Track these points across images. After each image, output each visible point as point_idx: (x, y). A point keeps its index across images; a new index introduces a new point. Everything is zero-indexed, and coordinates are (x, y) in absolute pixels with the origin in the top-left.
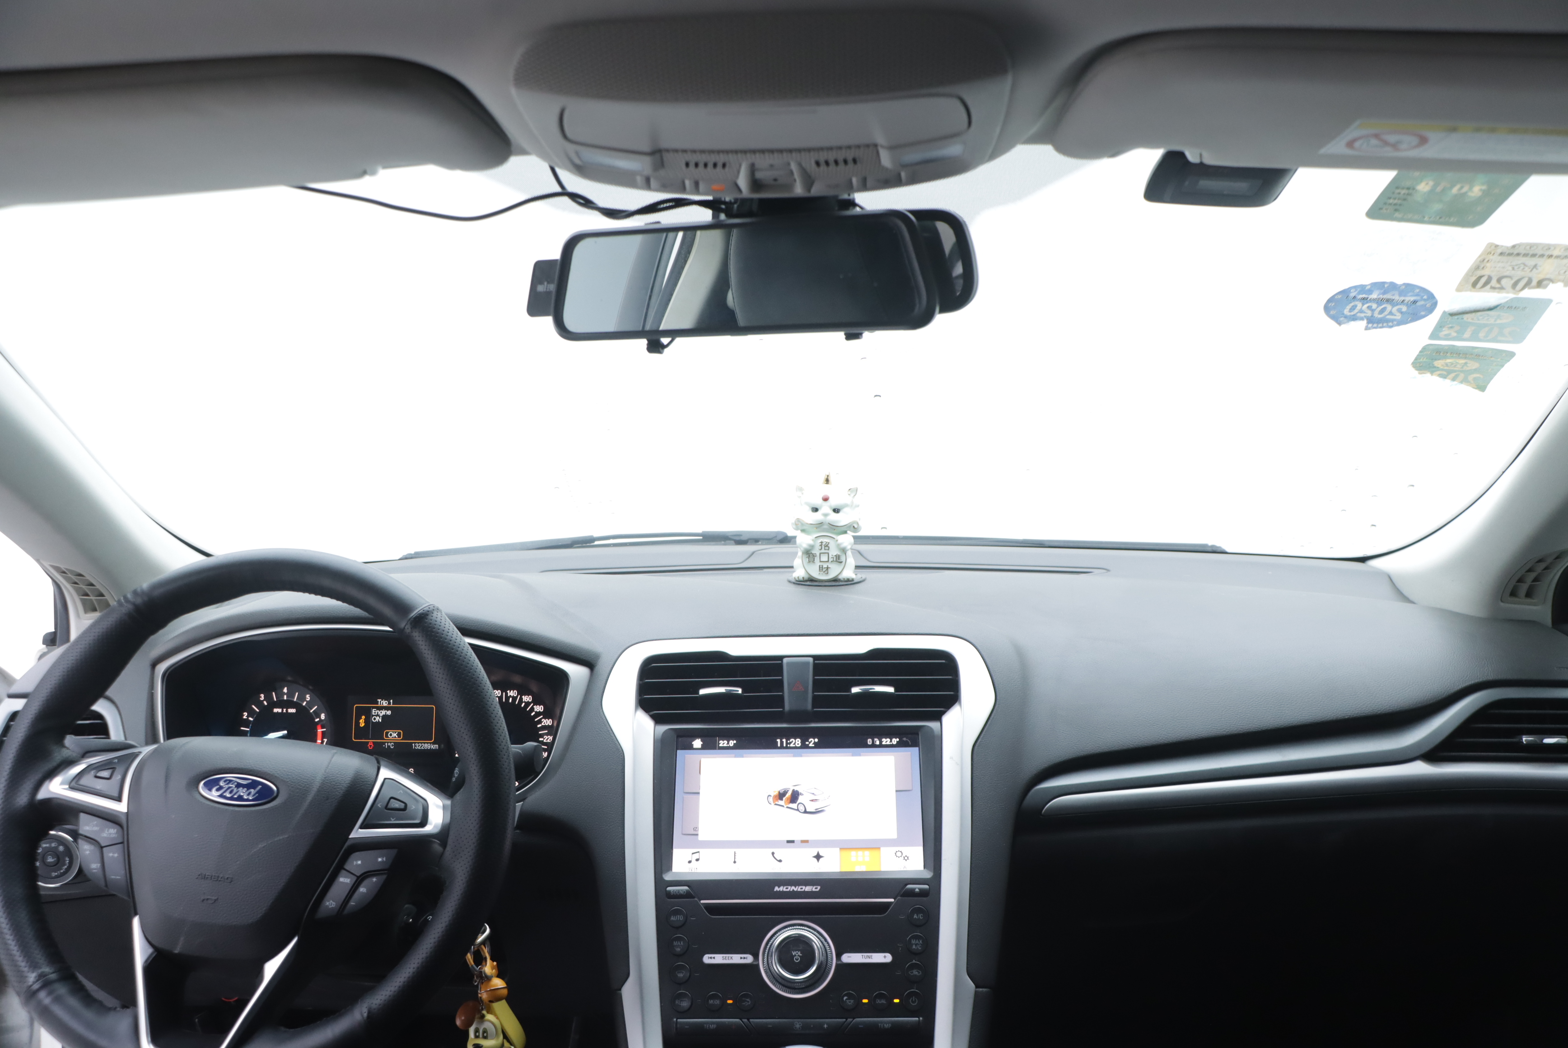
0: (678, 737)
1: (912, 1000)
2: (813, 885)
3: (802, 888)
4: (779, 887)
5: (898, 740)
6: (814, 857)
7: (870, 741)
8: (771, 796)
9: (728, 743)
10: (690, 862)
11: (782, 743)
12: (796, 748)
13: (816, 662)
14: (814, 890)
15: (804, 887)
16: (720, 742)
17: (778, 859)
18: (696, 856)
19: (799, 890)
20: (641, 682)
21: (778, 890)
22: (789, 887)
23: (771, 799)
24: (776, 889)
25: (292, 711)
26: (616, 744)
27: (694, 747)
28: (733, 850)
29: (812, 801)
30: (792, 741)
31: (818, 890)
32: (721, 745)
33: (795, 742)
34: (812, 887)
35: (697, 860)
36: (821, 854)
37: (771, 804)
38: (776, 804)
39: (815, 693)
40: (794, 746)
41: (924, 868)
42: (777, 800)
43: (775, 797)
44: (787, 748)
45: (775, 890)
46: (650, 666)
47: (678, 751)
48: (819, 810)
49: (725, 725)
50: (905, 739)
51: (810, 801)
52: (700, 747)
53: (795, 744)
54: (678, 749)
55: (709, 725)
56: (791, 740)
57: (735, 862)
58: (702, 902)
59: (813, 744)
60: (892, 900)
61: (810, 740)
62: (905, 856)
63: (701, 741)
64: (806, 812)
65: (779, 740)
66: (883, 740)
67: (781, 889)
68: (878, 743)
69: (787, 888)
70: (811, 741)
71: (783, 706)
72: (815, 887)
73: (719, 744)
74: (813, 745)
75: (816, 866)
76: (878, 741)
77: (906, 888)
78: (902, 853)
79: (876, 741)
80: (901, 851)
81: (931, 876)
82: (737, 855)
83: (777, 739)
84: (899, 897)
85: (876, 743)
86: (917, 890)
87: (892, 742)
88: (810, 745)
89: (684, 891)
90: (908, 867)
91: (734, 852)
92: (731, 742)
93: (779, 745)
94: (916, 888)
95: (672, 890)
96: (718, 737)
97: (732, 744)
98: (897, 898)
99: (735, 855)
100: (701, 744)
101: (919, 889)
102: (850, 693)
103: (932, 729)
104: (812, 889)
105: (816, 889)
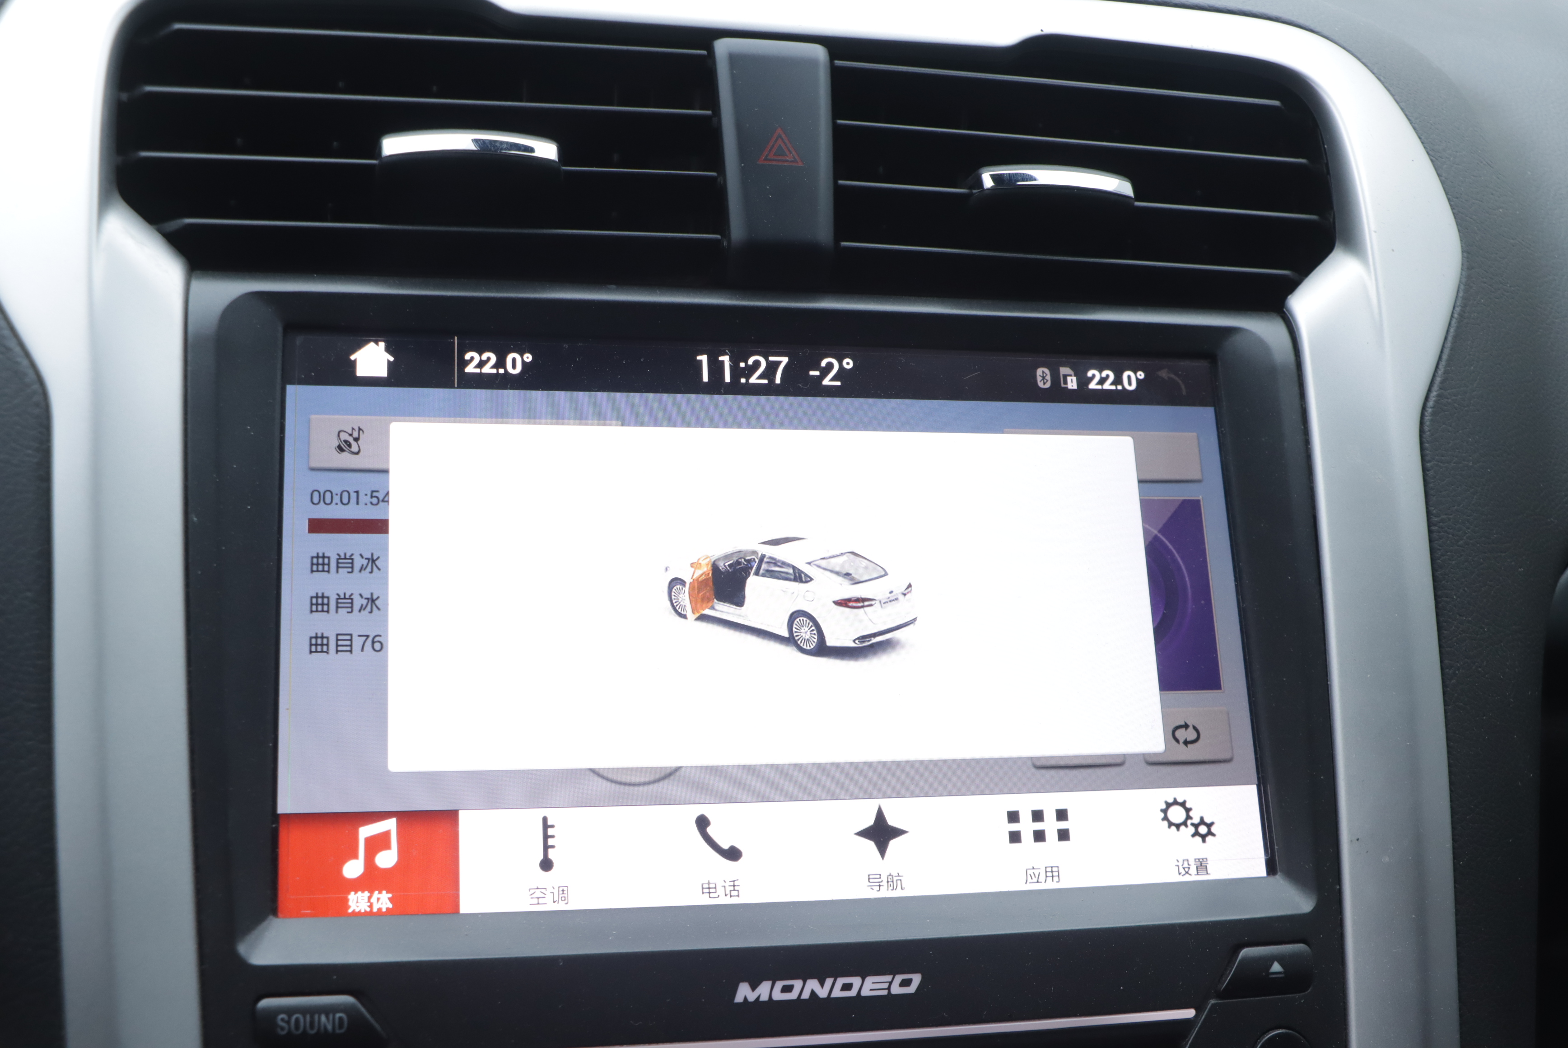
0: (291, 327)
2: (893, 972)
3: (847, 987)
4: (754, 988)
5: (1141, 375)
6: (865, 833)
7: (1043, 377)
8: (682, 582)
9: (501, 363)
11: (716, 368)
12: (770, 389)
13: (838, 63)
14: (896, 990)
15: (856, 981)
16: (468, 356)
17: (725, 846)
19: (837, 993)
20: (124, 96)
21: (752, 997)
22: (797, 984)
23: (684, 599)
24: (744, 992)
26: (9, 349)
27: (361, 371)
28: (537, 815)
29: (844, 603)
31: (912, 989)
32: (470, 369)
33: (768, 370)
34: (888, 978)
36: (892, 821)
37: (684, 617)
38: (703, 618)
39: (841, 182)
40: (765, 383)
41: (1271, 867)
42: (707, 600)
43: (699, 586)
44: (735, 389)
45: (739, 999)
46: (163, 32)
47: (290, 389)
48: (875, 640)
49: (488, 290)
50: (1164, 374)
51: (838, 603)
52: (383, 372)
53: (766, 376)
54: (292, 383)
55: (414, 286)
56: (751, 361)
57: (546, 865)
59: (833, 379)
60: (1189, 1013)
61: (823, 364)
62: (1196, 820)
63: (387, 350)
64: (822, 650)
65: (704, 358)
66: (1092, 374)
67: (764, 991)
68: (1072, 383)
69: (787, 989)
70: (830, 366)
71: (720, 221)
72: (899, 978)
73: (464, 363)
74: (839, 383)
75: (880, 875)
76: (1074, 379)
77: (1238, 961)
78: (1191, 814)
79: (1065, 376)
80: (1183, 804)
81: (1312, 908)
82: (553, 837)
83: (698, 355)
84: (1212, 1002)
85: (1066, 382)
86: (1276, 967)
87: (1121, 383)
88: (826, 382)
89: (338, 1015)
90: (1207, 870)
91: (545, 819)
92: (514, 357)
93: (706, 378)
94: (1270, 959)
95: (282, 1020)
96: (456, 337)
97: (514, 367)
98: (1210, 1005)
99: (546, 837)
100: (389, 361)
101: (1281, 959)
102: (974, 191)
103: (1261, 343)
104: (889, 988)
105: (906, 983)
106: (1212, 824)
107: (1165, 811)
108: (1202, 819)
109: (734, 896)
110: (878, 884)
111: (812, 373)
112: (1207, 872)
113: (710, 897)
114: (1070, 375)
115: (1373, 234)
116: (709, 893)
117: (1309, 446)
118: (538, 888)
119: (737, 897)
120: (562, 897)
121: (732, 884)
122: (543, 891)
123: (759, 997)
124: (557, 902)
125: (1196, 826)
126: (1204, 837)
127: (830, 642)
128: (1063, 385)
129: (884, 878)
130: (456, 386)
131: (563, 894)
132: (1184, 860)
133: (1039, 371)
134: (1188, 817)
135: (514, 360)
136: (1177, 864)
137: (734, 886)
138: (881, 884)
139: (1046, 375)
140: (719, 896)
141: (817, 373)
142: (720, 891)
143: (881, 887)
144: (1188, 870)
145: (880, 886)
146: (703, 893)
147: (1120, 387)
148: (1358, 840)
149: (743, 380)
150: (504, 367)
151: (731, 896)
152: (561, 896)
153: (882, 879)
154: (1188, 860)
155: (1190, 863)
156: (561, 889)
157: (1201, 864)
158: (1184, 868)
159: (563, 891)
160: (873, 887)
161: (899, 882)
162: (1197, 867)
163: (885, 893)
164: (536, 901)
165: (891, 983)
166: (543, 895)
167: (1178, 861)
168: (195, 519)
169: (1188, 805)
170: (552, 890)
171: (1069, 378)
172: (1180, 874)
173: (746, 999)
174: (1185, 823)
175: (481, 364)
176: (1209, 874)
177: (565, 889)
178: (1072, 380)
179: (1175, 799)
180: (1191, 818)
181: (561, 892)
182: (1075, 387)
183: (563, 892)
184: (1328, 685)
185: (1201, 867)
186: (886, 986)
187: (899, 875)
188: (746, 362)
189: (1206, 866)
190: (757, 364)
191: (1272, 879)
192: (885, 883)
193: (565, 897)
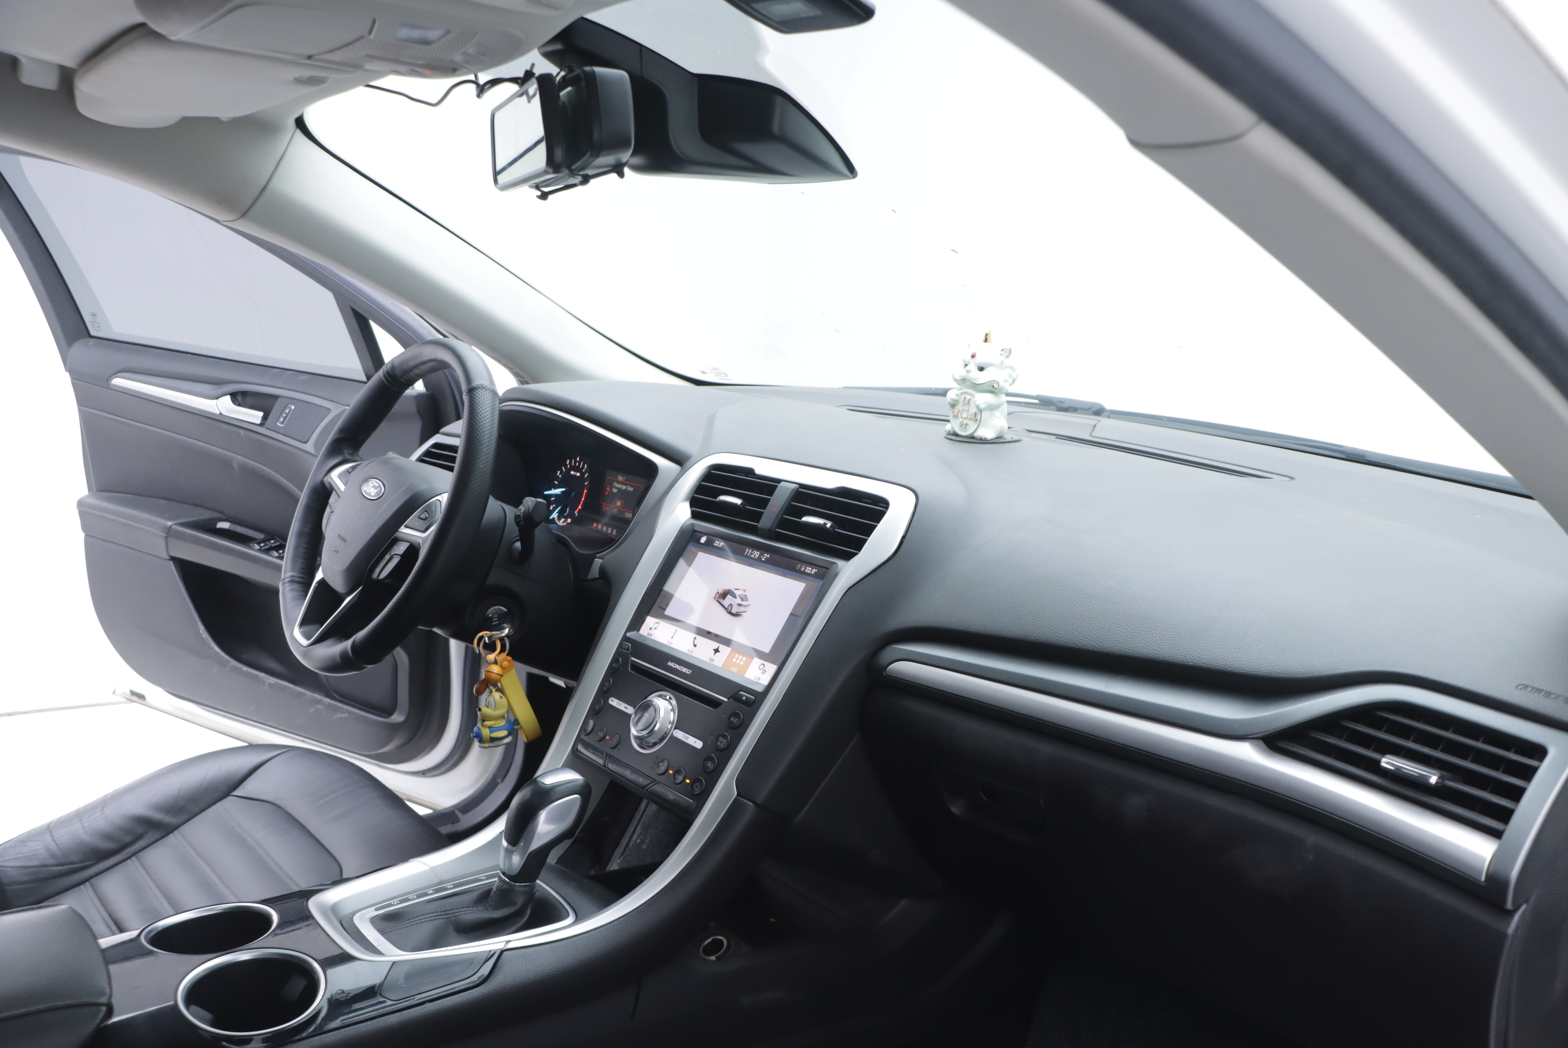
0: (696, 532)
1: (696, 785)
2: (689, 669)
4: (671, 663)
5: (815, 570)
6: (713, 652)
7: (798, 567)
10: (651, 630)
11: (749, 554)
13: (797, 489)
14: (687, 672)
15: (683, 668)
16: (718, 543)
18: (656, 625)
19: (681, 670)
20: (699, 483)
22: (676, 665)
23: (715, 595)
24: (669, 664)
25: (578, 474)
27: (701, 542)
28: (676, 629)
32: (716, 545)
34: (687, 670)
37: (715, 599)
38: (718, 601)
39: (779, 515)
42: (718, 595)
44: (747, 559)
46: (711, 472)
48: (738, 613)
49: (724, 529)
51: (737, 604)
52: (704, 543)
53: (756, 557)
56: (754, 553)
57: (672, 638)
58: (633, 659)
59: (764, 559)
60: (726, 700)
61: (764, 556)
63: (706, 539)
65: (747, 550)
66: (808, 568)
69: (674, 665)
71: (760, 522)
79: (802, 567)
85: (801, 569)
86: (744, 698)
87: (811, 571)
94: (744, 696)
101: (746, 697)
103: (838, 567)
105: (689, 672)
127: (732, 612)
133: (798, 565)
174: (762, 669)
178: (803, 569)
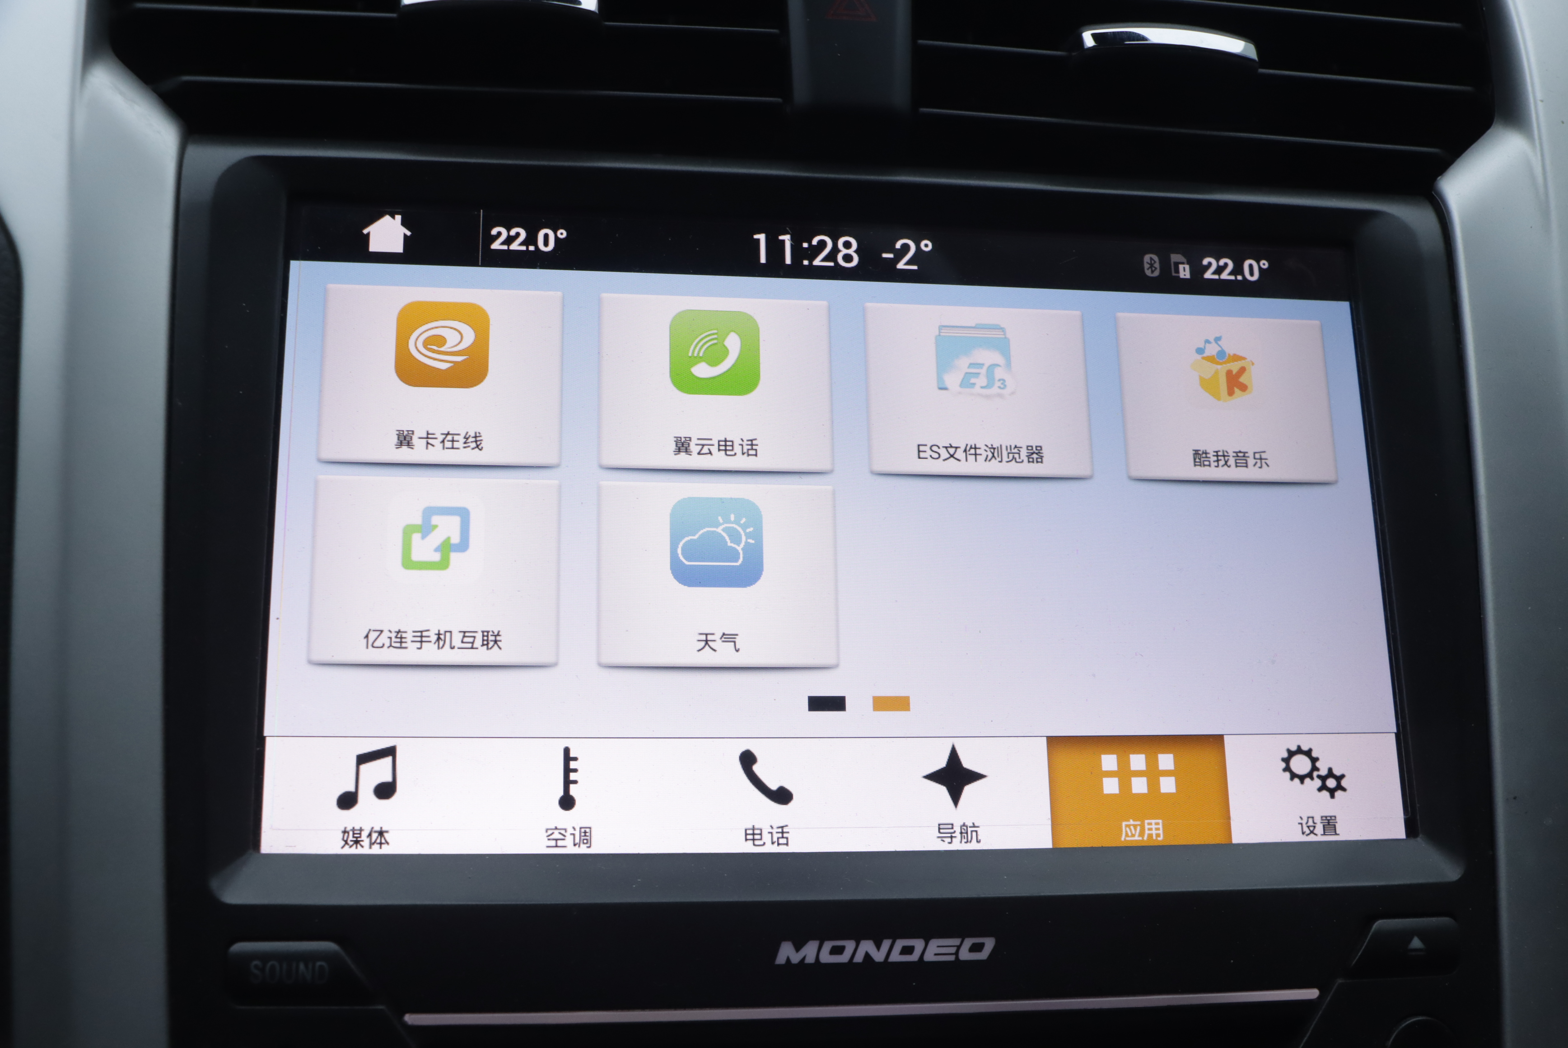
2: (963, 936)
3: (907, 950)
4: (798, 948)
6: (935, 777)
7: (1151, 265)
9: (531, 239)
10: (347, 801)
12: (836, 273)
14: (965, 955)
15: (918, 944)
17: (773, 785)
18: (379, 772)
19: (896, 957)
21: (795, 958)
22: (849, 945)
24: (786, 953)
27: (374, 247)
28: (557, 745)
30: (822, 244)
31: (984, 955)
33: (835, 250)
34: (956, 941)
35: (385, 791)
36: (968, 762)
39: (920, 42)
40: (832, 264)
41: (1412, 828)
45: (781, 959)
47: (294, 265)
50: (1292, 263)
52: (399, 248)
53: (832, 256)
54: (296, 258)
56: (815, 242)
58: (412, 1021)
60: (1312, 994)
61: (898, 245)
62: (1324, 772)
63: (404, 223)
65: (762, 237)
67: (809, 952)
68: (1185, 272)
69: (837, 950)
70: (906, 248)
72: (968, 942)
73: (490, 239)
74: (915, 267)
75: (952, 825)
76: (1187, 267)
77: (1370, 934)
78: (1318, 764)
79: (1177, 264)
80: (1308, 753)
81: (1460, 876)
82: (575, 771)
83: (755, 234)
84: (1340, 981)
85: (1177, 271)
86: (1416, 943)
87: (1242, 273)
88: (901, 266)
89: (319, 963)
90: (1335, 830)
91: (567, 751)
92: (546, 232)
93: (763, 260)
94: (1409, 934)
95: (256, 967)
96: (482, 210)
97: (546, 244)
98: (1337, 984)
99: (567, 771)
100: (405, 235)
101: (1422, 934)
102: (1074, 54)
103: (1405, 229)
104: (957, 954)
105: (977, 948)
106: (1343, 776)
107: (1287, 761)
108: (1330, 770)
109: (781, 844)
110: (949, 835)
111: (885, 255)
112: (1335, 832)
113: (754, 845)
114: (1183, 263)
115: (1540, 104)
116: (754, 840)
117: (1461, 346)
118: (556, 828)
119: (785, 846)
120: (584, 840)
121: (780, 830)
122: (563, 832)
123: (804, 958)
124: (577, 846)
125: (1323, 779)
126: (1332, 792)
128: (1174, 274)
129: (957, 829)
130: (480, 264)
131: (585, 836)
132: (1308, 818)
133: (1147, 258)
134: (1314, 768)
135: (546, 237)
136: (1300, 821)
137: (783, 833)
138: (953, 835)
139: (1155, 262)
140: (764, 843)
141: (891, 256)
142: (767, 838)
143: (954, 839)
144: (1314, 829)
145: (951, 837)
146: (746, 840)
147: (1240, 278)
148: (1515, 798)
149: (806, 262)
150: (535, 244)
151: (779, 844)
152: (582, 838)
153: (955, 828)
154: (1313, 818)
155: (1315, 821)
156: (583, 830)
157: (1329, 823)
158: (1308, 827)
159: (585, 832)
160: (943, 839)
161: (974, 834)
162: (1324, 826)
163: (957, 845)
164: (553, 843)
165: (959, 947)
166: (562, 837)
167: (1301, 818)
168: (180, 404)
169: (1314, 754)
170: (573, 832)
171: (1181, 267)
172: (1303, 833)
173: (788, 960)
174: (1310, 775)
175: (510, 240)
176: (1338, 834)
177: (588, 830)
178: (1184, 268)
179: (1299, 747)
180: (1318, 769)
181: (583, 834)
182: (1188, 276)
183: (586, 835)
184: (1480, 618)
185: (1328, 826)
186: (953, 950)
187: (974, 826)
188: (810, 242)
189: (1335, 826)
190: (822, 245)
191: (1412, 841)
192: (958, 834)
193: (587, 840)
